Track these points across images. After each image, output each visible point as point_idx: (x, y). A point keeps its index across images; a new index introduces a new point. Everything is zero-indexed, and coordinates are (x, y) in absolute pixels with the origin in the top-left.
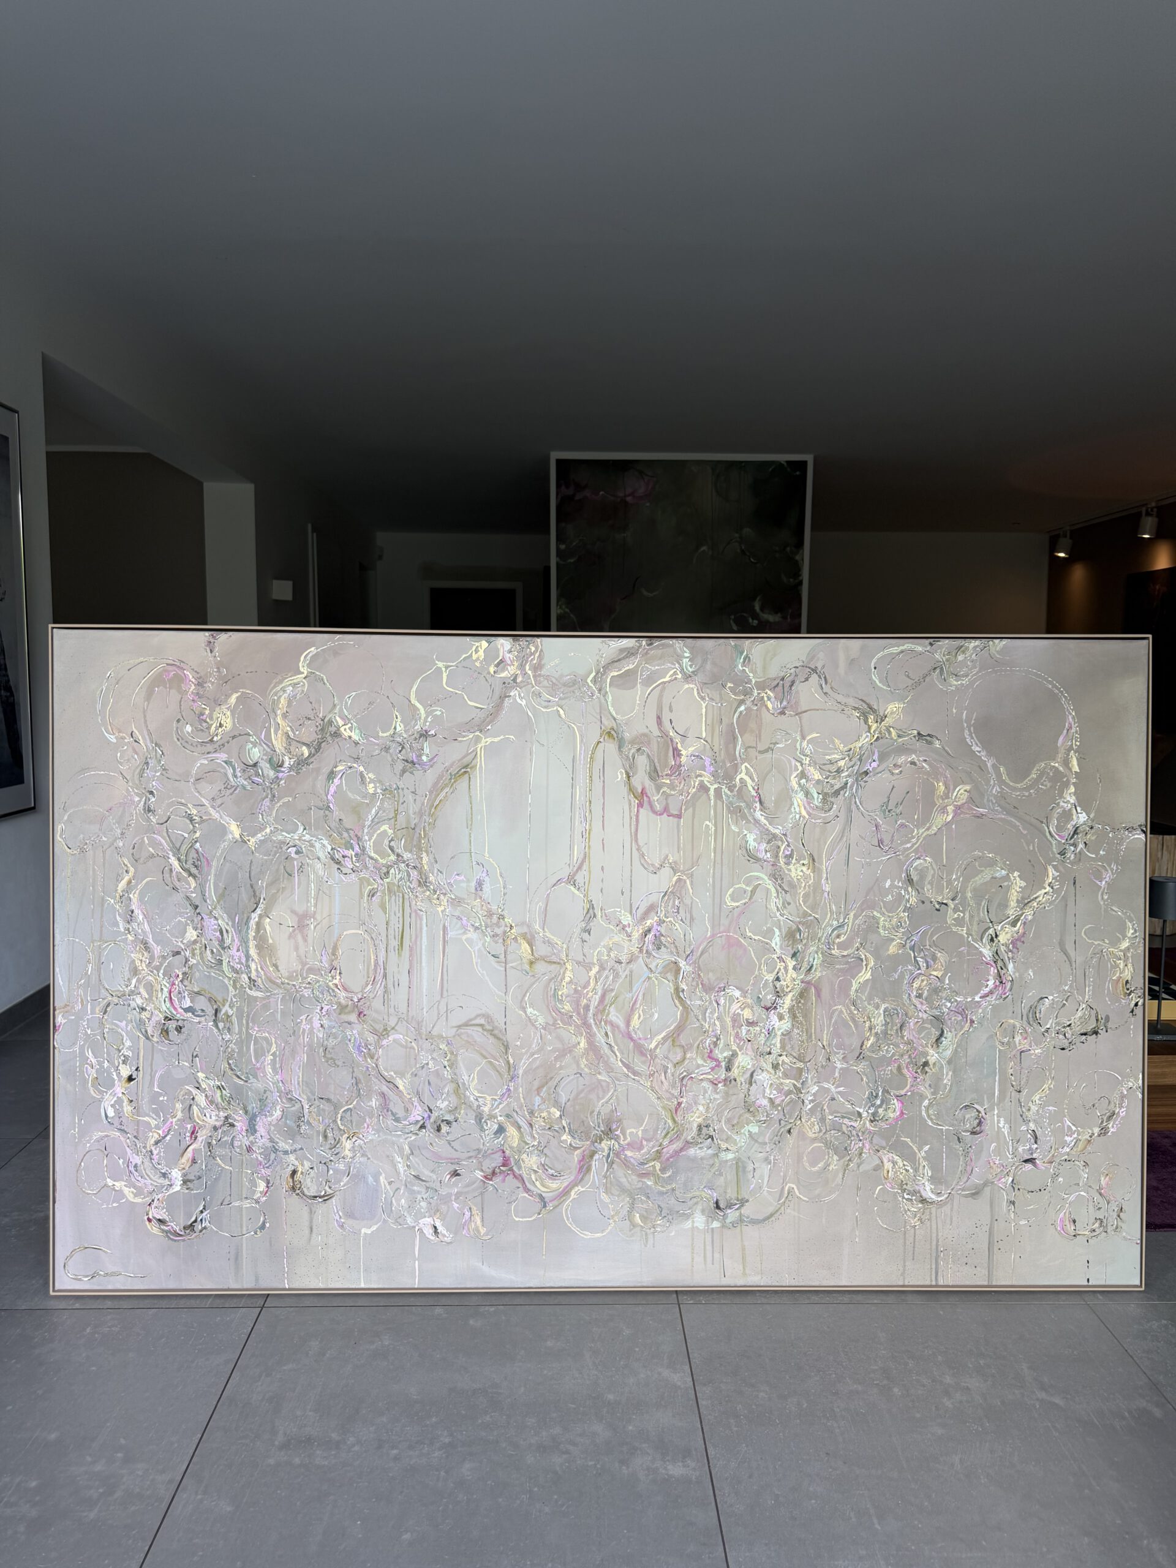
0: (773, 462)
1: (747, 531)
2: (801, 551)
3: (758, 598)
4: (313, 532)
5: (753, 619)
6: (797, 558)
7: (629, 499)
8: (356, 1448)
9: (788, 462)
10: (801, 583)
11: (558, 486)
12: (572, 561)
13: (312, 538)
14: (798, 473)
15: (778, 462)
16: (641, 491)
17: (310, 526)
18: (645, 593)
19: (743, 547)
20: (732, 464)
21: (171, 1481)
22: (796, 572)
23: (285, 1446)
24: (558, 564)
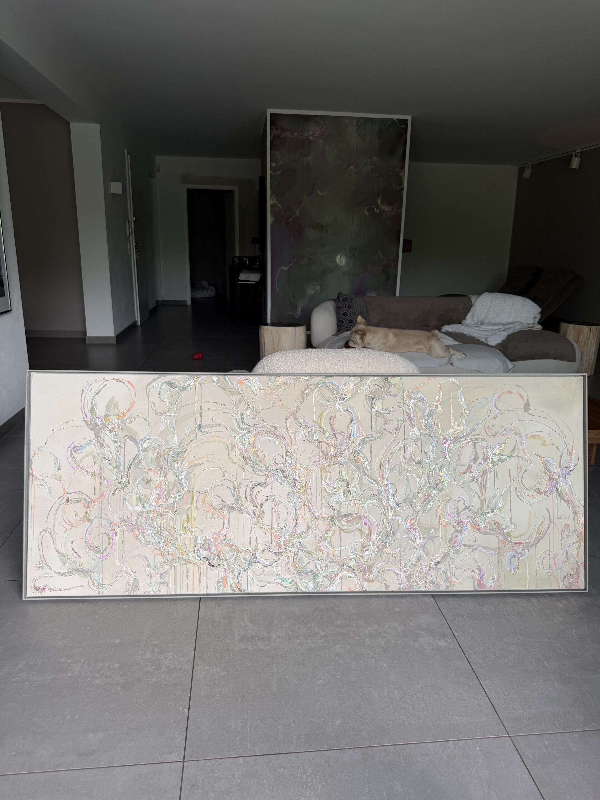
0: (389, 119)
1: (375, 158)
2: (403, 171)
3: (380, 197)
4: (128, 154)
5: (377, 209)
6: (401, 174)
7: (311, 138)
8: (278, 640)
9: (398, 120)
10: (403, 189)
11: (271, 129)
12: (279, 173)
13: (127, 158)
14: (403, 126)
15: (393, 119)
16: (318, 133)
17: (126, 151)
18: (319, 193)
19: (373, 168)
20: (367, 120)
21: (188, 661)
22: (401, 183)
23: (241, 641)
24: (271, 175)
